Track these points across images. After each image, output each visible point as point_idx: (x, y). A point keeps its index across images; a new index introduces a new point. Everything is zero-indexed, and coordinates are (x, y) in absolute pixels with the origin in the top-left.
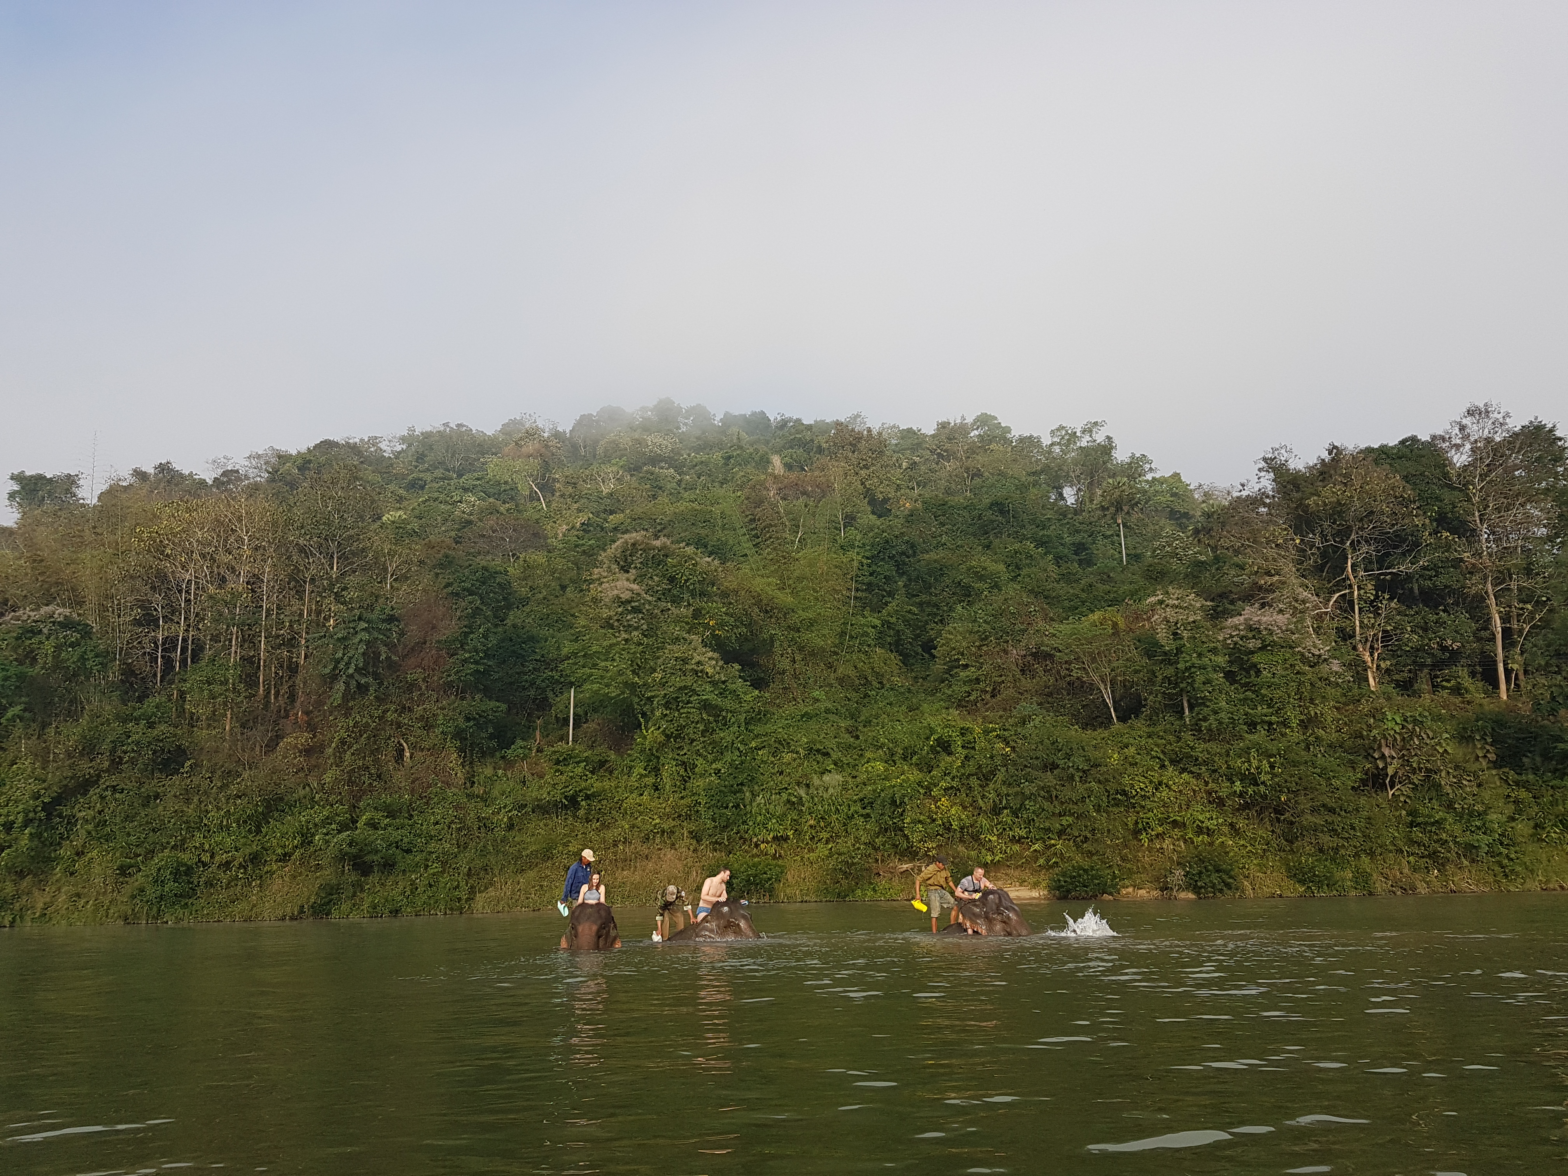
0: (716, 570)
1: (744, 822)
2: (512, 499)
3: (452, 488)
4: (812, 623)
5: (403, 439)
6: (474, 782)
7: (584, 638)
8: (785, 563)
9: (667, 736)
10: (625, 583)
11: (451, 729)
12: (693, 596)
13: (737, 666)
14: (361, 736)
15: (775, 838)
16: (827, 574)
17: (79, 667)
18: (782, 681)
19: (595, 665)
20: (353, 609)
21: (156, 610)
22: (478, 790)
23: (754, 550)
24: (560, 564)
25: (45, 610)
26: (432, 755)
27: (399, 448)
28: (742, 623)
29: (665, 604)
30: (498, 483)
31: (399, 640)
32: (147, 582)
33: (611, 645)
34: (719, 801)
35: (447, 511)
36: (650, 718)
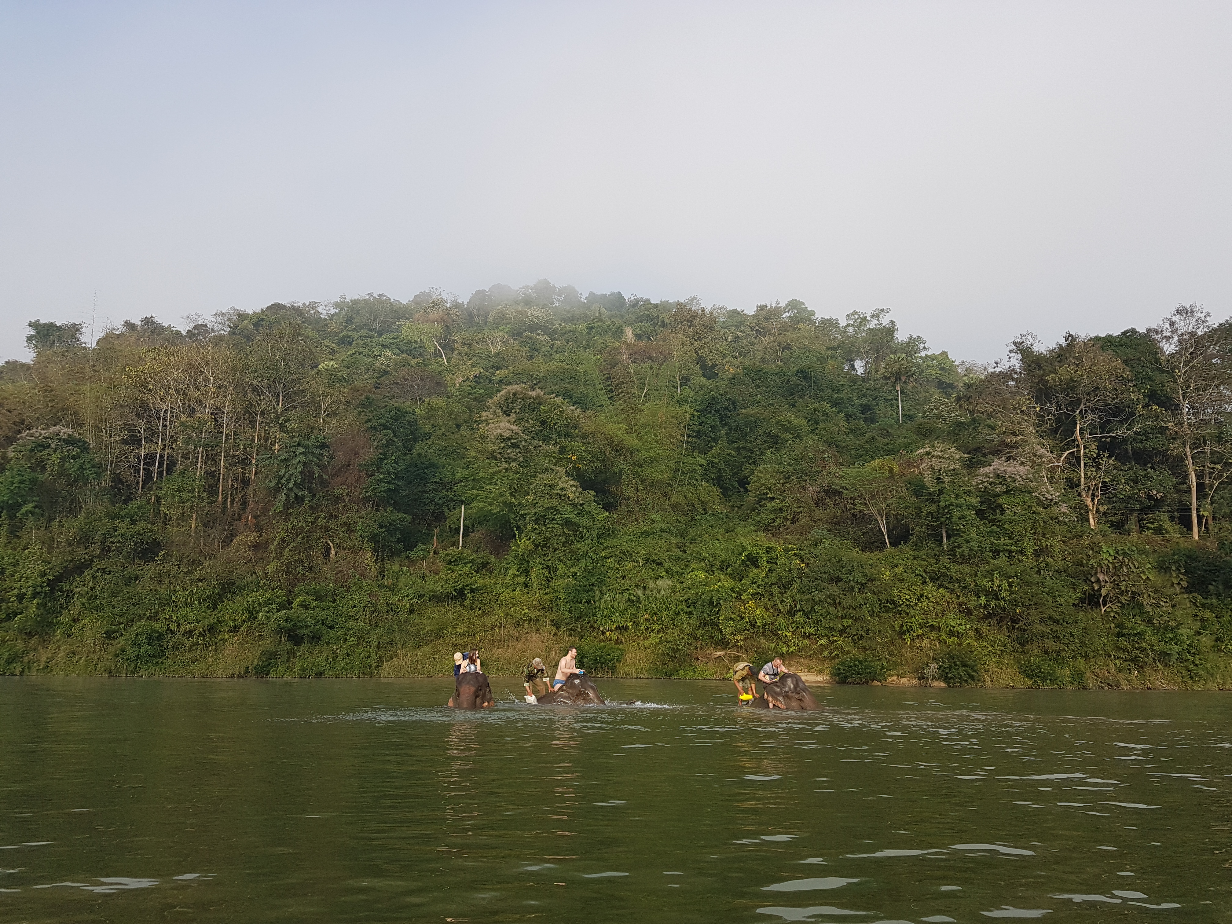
0: (578, 417)
1: (594, 615)
2: (420, 355)
3: (374, 345)
4: (652, 461)
5: (336, 305)
6: (384, 576)
7: (474, 466)
8: (632, 413)
9: (536, 545)
10: (507, 424)
11: (368, 534)
12: (560, 436)
13: (592, 493)
14: (297, 536)
15: (618, 628)
16: (665, 422)
17: (78, 475)
18: (627, 505)
19: (481, 488)
20: (293, 437)
21: (139, 432)
22: (387, 582)
23: (609, 402)
24: (456, 407)
25: (53, 429)
26: (352, 553)
27: (332, 311)
28: (597, 459)
29: (537, 442)
30: (410, 342)
31: (329, 463)
32: (133, 410)
33: (495, 473)
34: (574, 598)
35: (369, 363)
36: (523, 531)
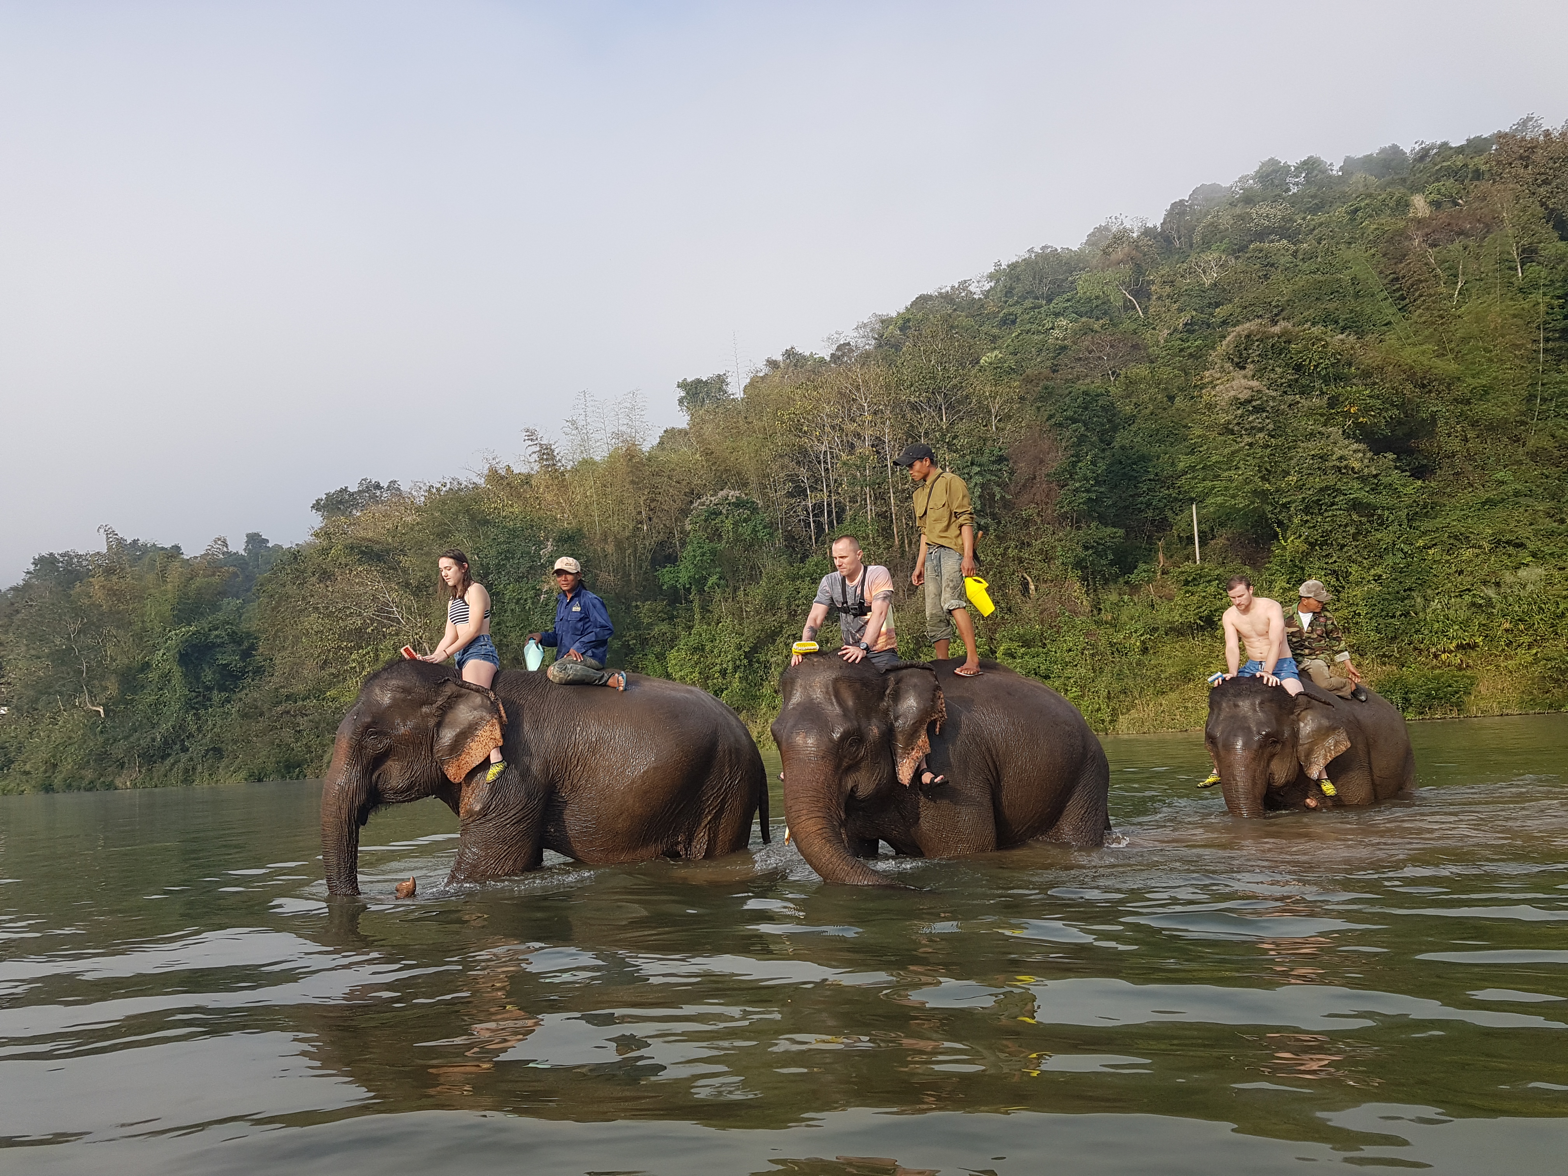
0: (1352, 348)
1: (1417, 631)
2: (1105, 313)
3: (1043, 316)
4: (1486, 391)
5: (991, 277)
6: (1100, 609)
7: (1201, 449)
8: (1442, 324)
9: (1310, 544)
10: (1243, 381)
11: (1072, 560)
12: (1326, 380)
13: (1391, 456)
14: (988, 573)
15: (1459, 647)
16: (1502, 327)
18: (1452, 466)
19: (1217, 477)
20: (964, 456)
21: (803, 481)
22: (1107, 616)
23: (1400, 314)
24: (1165, 373)
26: (1055, 586)
27: (987, 287)
28: (1392, 405)
29: (1292, 397)
30: (1090, 300)
31: (1010, 479)
32: (792, 458)
33: (1233, 453)
34: (1382, 610)
35: (1041, 341)
36: (1288, 526)
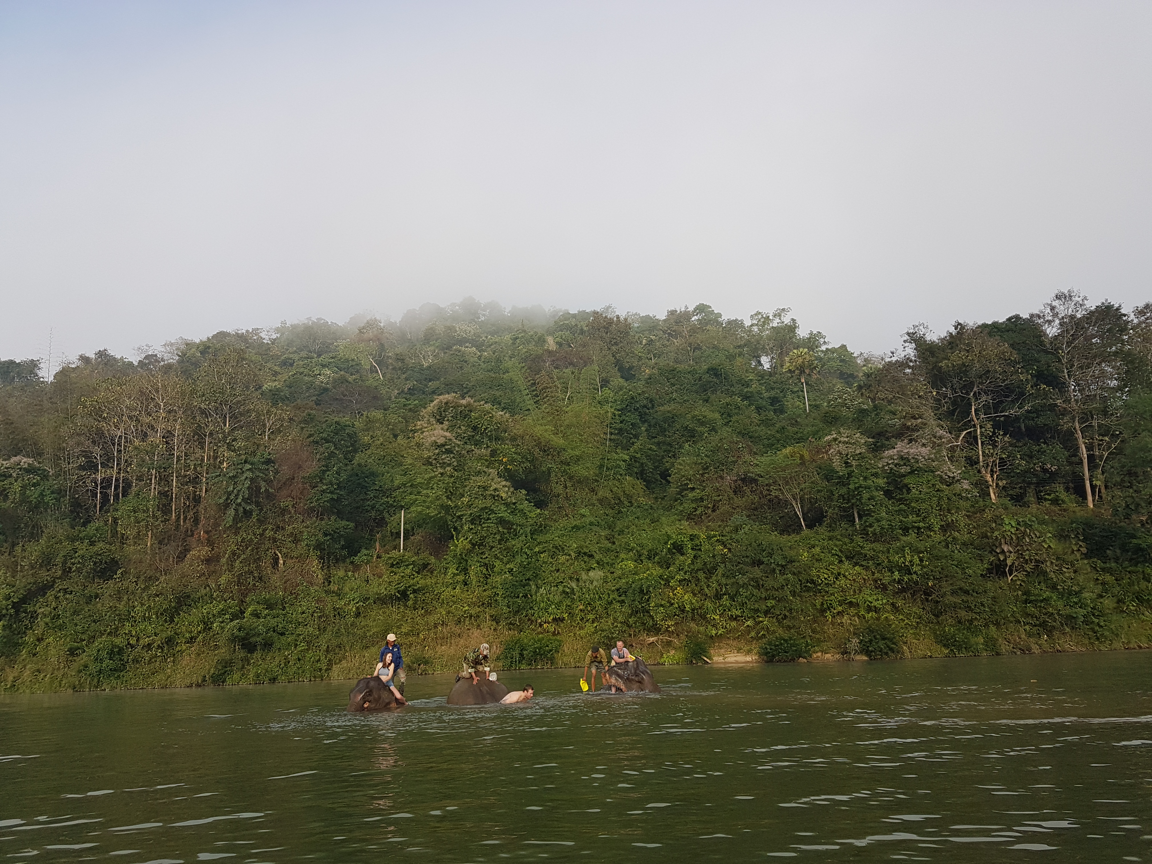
0: (507, 421)
1: (531, 608)
2: (357, 372)
3: (314, 365)
4: (578, 459)
5: (277, 330)
6: (330, 582)
7: (411, 473)
8: (558, 415)
9: (473, 544)
10: (440, 431)
11: (314, 542)
12: (490, 440)
13: (524, 492)
14: (247, 548)
15: (554, 619)
16: (589, 422)
17: (39, 501)
18: (557, 502)
19: (419, 493)
20: (240, 455)
21: (95, 458)
22: (334, 587)
23: (534, 406)
24: (393, 418)
25: (14, 459)
26: (299, 562)
27: (274, 336)
28: (527, 459)
29: (470, 447)
30: (347, 361)
31: (274, 477)
32: (89, 437)
33: (431, 478)
34: (512, 593)
35: (310, 382)
36: (460, 531)
